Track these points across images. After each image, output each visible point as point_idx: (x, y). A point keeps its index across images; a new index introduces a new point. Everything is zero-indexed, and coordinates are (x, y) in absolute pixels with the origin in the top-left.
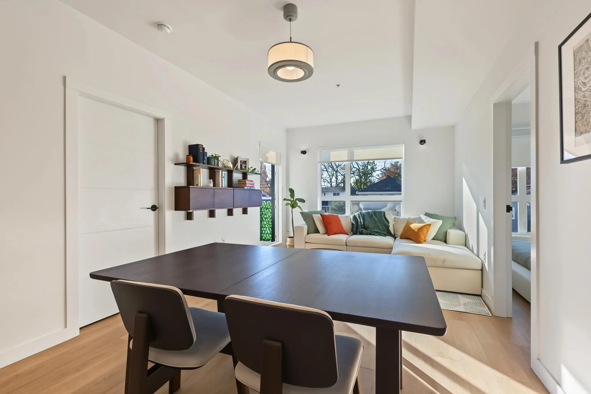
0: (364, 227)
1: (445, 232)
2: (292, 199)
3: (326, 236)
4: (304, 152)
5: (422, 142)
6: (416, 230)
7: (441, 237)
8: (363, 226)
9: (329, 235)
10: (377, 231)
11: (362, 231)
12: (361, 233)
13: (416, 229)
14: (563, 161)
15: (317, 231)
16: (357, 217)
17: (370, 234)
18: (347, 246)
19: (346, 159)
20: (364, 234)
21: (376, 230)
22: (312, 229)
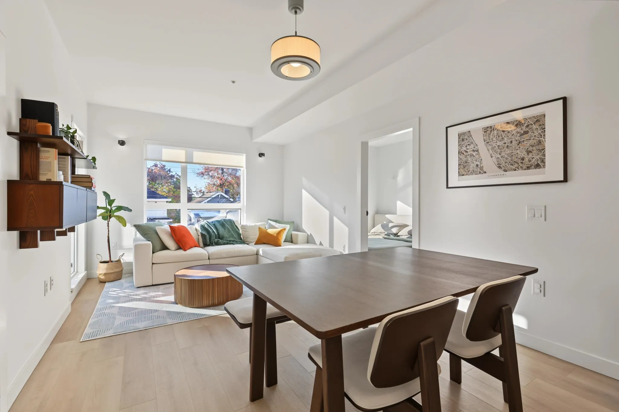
0: (219, 237)
1: (291, 234)
2: (109, 207)
3: (181, 252)
4: (122, 143)
5: (261, 155)
6: (275, 235)
7: (289, 239)
8: (217, 236)
9: (185, 250)
10: (233, 239)
11: (218, 241)
12: (217, 244)
13: (275, 233)
14: (447, 187)
15: (165, 248)
16: (206, 227)
17: (227, 244)
18: (210, 260)
19: (184, 160)
20: (221, 245)
21: (231, 239)
22: (158, 246)
